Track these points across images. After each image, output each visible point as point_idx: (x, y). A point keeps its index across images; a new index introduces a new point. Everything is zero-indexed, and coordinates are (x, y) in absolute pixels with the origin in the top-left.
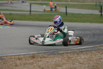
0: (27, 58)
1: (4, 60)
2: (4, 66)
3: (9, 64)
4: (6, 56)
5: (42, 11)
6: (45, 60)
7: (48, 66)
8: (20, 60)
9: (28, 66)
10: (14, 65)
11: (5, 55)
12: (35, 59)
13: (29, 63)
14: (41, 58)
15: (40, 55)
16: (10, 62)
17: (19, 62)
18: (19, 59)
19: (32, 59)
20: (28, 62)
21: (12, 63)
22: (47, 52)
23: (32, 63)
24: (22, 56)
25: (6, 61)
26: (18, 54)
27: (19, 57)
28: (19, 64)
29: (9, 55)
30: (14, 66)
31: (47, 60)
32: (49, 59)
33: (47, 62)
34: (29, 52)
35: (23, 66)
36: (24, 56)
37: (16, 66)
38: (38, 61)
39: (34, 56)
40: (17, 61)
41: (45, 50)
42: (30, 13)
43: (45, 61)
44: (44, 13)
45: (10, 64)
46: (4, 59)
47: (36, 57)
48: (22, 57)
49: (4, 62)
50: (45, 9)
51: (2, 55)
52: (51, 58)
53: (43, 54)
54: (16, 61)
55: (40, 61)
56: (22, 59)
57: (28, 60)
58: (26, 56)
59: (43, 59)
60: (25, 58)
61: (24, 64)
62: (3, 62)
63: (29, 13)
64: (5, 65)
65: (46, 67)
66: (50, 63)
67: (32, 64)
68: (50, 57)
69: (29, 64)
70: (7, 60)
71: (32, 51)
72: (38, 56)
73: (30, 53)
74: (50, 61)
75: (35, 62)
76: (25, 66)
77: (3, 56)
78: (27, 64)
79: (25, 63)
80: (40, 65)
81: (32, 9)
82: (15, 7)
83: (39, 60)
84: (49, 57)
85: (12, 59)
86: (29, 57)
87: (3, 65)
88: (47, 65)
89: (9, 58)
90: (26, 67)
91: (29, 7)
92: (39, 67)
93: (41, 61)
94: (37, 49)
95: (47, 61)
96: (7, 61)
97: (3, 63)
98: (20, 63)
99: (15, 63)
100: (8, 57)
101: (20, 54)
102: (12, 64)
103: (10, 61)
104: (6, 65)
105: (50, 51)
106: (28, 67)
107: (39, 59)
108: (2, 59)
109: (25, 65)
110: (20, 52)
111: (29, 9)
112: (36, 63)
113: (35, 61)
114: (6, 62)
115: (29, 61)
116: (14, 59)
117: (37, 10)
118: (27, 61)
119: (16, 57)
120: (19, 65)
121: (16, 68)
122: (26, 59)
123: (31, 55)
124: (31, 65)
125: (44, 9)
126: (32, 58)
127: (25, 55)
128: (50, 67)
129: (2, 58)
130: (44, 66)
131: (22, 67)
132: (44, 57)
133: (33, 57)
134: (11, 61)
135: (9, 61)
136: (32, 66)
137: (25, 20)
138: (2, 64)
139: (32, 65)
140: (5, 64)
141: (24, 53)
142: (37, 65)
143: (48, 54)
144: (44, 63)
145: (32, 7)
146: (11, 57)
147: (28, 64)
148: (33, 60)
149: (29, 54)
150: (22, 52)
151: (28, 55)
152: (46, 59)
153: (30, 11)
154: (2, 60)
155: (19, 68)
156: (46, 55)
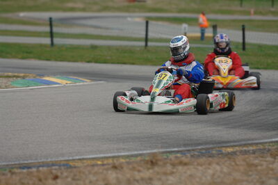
0: (135, 165)
1: (75, 170)
3: (87, 181)
4: (80, 159)
6: (184, 170)
8: (118, 171)
10: (101, 183)
11: (77, 158)
12: (156, 169)
13: (142, 179)
14: (173, 165)
15: (172, 156)
16: (91, 176)
17: (114, 175)
18: (115, 167)
19: (148, 169)
20: (138, 176)
21: (95, 179)
22: (189, 150)
23: (151, 179)
24: (122, 160)
25: (80, 172)
26: (111, 153)
27: (115, 161)
28: (114, 181)
29: (88, 157)
31: (190, 170)
32: (194, 168)
33: (191, 176)
34: (141, 150)
36: (128, 160)
38: (165, 174)
39: (154, 161)
40: (110, 172)
41: (185, 145)
42: (146, 45)
43: (185, 175)
45: (91, 182)
46: (75, 167)
47: (160, 163)
48: (123, 163)
49: (76, 175)
51: (68, 157)
52: (201, 165)
53: (179, 155)
54: (105, 172)
55: (172, 173)
56: (122, 168)
57: (139, 171)
58: (133, 159)
59: (180, 168)
60: (131, 166)
61: (129, 182)
62: (72, 174)
63: (143, 44)
64: (77, 184)
66: (198, 180)
67: (148, 181)
68: (198, 164)
69: (140, 182)
70: (81, 169)
71: (150, 147)
72: (165, 159)
73: (145, 152)
74: (199, 175)
75: (158, 176)
77: (71, 158)
78: (135, 182)
79: (132, 179)
81: (151, 35)
82: (107, 29)
83: (168, 172)
84: (196, 163)
85: (96, 169)
86: (142, 162)
87: (72, 184)
89: (88, 165)
91: (144, 28)
93: (174, 175)
94: (164, 141)
95: (189, 172)
96: (84, 173)
97: (73, 179)
98: (117, 179)
99: (104, 180)
100: (85, 161)
101: (116, 154)
102: (97, 180)
103: (90, 173)
104: (79, 182)
105: (200, 147)
107: (169, 168)
108: (71, 167)
110: (118, 150)
111: (143, 35)
112: (160, 179)
113: (158, 173)
114: (80, 176)
115: (141, 174)
116: (102, 167)
117: (164, 36)
118: (136, 173)
119: (105, 162)
120: (116, 184)
122: (134, 167)
123: (147, 158)
124: (147, 183)
126: (149, 166)
127: (132, 156)
129: (71, 164)
132: (181, 163)
133: (152, 162)
134: (93, 172)
135: (87, 173)
137: (133, 64)
138: (69, 179)
139: (150, 183)
140: (78, 180)
141: (128, 150)
143: (192, 156)
144: (183, 178)
146: (93, 162)
147: (137, 181)
148: (151, 171)
149: (141, 155)
150: (124, 149)
151: (139, 158)
152: (188, 169)
153: (146, 40)
154: (69, 170)
156: (187, 157)
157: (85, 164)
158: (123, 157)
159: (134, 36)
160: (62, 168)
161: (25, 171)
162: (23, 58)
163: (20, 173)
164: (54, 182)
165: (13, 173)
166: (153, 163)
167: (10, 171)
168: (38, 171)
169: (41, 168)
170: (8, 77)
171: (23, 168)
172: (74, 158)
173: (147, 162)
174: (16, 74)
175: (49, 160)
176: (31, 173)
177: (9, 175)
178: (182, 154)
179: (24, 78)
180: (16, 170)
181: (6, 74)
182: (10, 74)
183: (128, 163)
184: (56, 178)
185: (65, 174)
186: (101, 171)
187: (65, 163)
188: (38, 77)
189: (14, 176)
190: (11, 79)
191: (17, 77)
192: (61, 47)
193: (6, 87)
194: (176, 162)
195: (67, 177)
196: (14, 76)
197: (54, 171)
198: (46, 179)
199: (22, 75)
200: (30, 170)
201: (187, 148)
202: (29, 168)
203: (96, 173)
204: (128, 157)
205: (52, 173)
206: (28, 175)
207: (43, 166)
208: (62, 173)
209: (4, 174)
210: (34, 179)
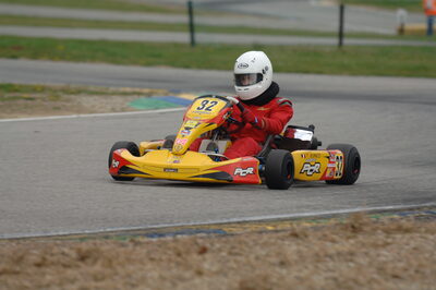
0: (327, 233)
1: (231, 239)
2: (235, 266)
3: (252, 257)
4: (239, 223)
5: (392, 31)
6: (405, 240)
7: (421, 266)
8: (300, 241)
9: (331, 264)
10: (274, 260)
11: (235, 220)
12: (361, 238)
13: (339, 254)
14: (388, 232)
15: (385, 219)
16: (258, 248)
17: (294, 248)
18: (295, 235)
19: (349, 238)
20: (331, 248)
21: (263, 253)
22: (411, 209)
23: (352, 254)
24: (308, 225)
25: (240, 242)
26: (288, 213)
27: (295, 226)
28: (295, 257)
29: (252, 219)
30: (274, 264)
31: (415, 240)
32: (422, 237)
33: (415, 249)
34: (335, 208)
35: (311, 267)
36: (314, 224)
37: (282, 264)
38: (376, 246)
39: (356, 225)
40: (287, 243)
41: (405, 201)
42: (341, 44)
43: (407, 247)
44: (401, 43)
45: (257, 258)
46: (232, 235)
47: (366, 228)
48: (307, 229)
49: (233, 248)
50: (402, 25)
51: (222, 218)
52: (433, 234)
53: (396, 216)
54: (279, 242)
55: (386, 244)
56: (306, 236)
57: (333, 241)
58: (323, 223)
59: (399, 236)
60: (319, 234)
61: (318, 258)
62: (228, 246)
63: (335, 41)
64: (236, 261)
65: (412, 272)
66: (427, 255)
67: (349, 257)
68: (427, 231)
69: (336, 258)
70: (243, 238)
71: (349, 203)
72: (375, 222)
73: (341, 211)
74: (429, 248)
75: (364, 250)
76: (320, 265)
77: (226, 221)
78: (328, 259)
79: (322, 254)
80: (385, 263)
81: (347, 27)
82: (278, 18)
83: (380, 243)
84: (423, 230)
85: (265, 237)
86: (338, 228)
87: (228, 261)
88: (415, 263)
89: (253, 232)
90: (326, 271)
91: (336, 16)
92: (381, 270)
93: (389, 248)
94: (371, 194)
95: (413, 244)
96: (246, 243)
97: (230, 253)
98: (299, 252)
99: (278, 254)
100: (247, 226)
101: (297, 215)
102: (267, 255)
103: (256, 244)
104: (239, 258)
105: (428, 204)
106: (333, 271)
107: (381, 236)
108: (225, 235)
109: (318, 261)
110: (299, 208)
111: (335, 27)
112: (366, 254)
113: (363, 245)
114: (242, 249)
115: (337, 246)
116: (274, 235)
117: (368, 29)
118: (329, 244)
119: (279, 228)
120: (296, 262)
121: (284, 272)
122: (325, 236)
123: (345, 222)
124: (347, 261)
125: (398, 26)
126: (349, 234)
127: (322, 217)
128: (428, 271)
129: (225, 229)
130: (401, 265)
131: (306, 268)
132: (400, 229)
133: (353, 227)
134: (261, 242)
135: (251, 243)
136: (349, 267)
137: (319, 73)
138: (224, 254)
139: (351, 261)
140: (237, 254)
141: (315, 209)
142: (370, 264)
143: (417, 218)
144: (403, 253)
145: (347, 16)
146: (260, 227)
147: (331, 257)
148: (352, 241)
149: (334, 216)
150: (308, 206)
151: (332, 221)
152: (412, 238)
153: (341, 35)
154: (224, 239)
155: (295, 274)
156: (409, 221)
157: (249, 230)
158: (306, 219)
159: (321, 29)
160: (213, 235)
161: (154, 240)
162: (149, 64)
163: (148, 243)
164: (200, 257)
165: (137, 244)
166: (355, 227)
167: (132, 241)
168: (176, 241)
169: (179, 236)
170: (125, 94)
171: (152, 236)
172: (232, 220)
173: (345, 227)
174: (137, 90)
175: (192, 223)
176: (165, 242)
177: (131, 246)
178: (400, 214)
179: (149, 95)
180: (140, 239)
181: (122, 89)
182: (128, 89)
183: (316, 229)
184: (203, 251)
185: (218, 246)
186: (273, 241)
187: (217, 227)
188: (171, 95)
189: (138, 248)
190: (130, 98)
191: (139, 94)
192: (207, 48)
193: (123, 110)
194: (392, 227)
195: (220, 250)
196: (134, 93)
197: (200, 241)
198: (188, 252)
199: (146, 91)
200: (162, 239)
201: (409, 206)
202: (161, 235)
203: (265, 245)
204: (315, 219)
205: (196, 243)
206: (160, 246)
207: (182, 233)
208: (212, 244)
209: (123, 245)
210: (170, 252)
